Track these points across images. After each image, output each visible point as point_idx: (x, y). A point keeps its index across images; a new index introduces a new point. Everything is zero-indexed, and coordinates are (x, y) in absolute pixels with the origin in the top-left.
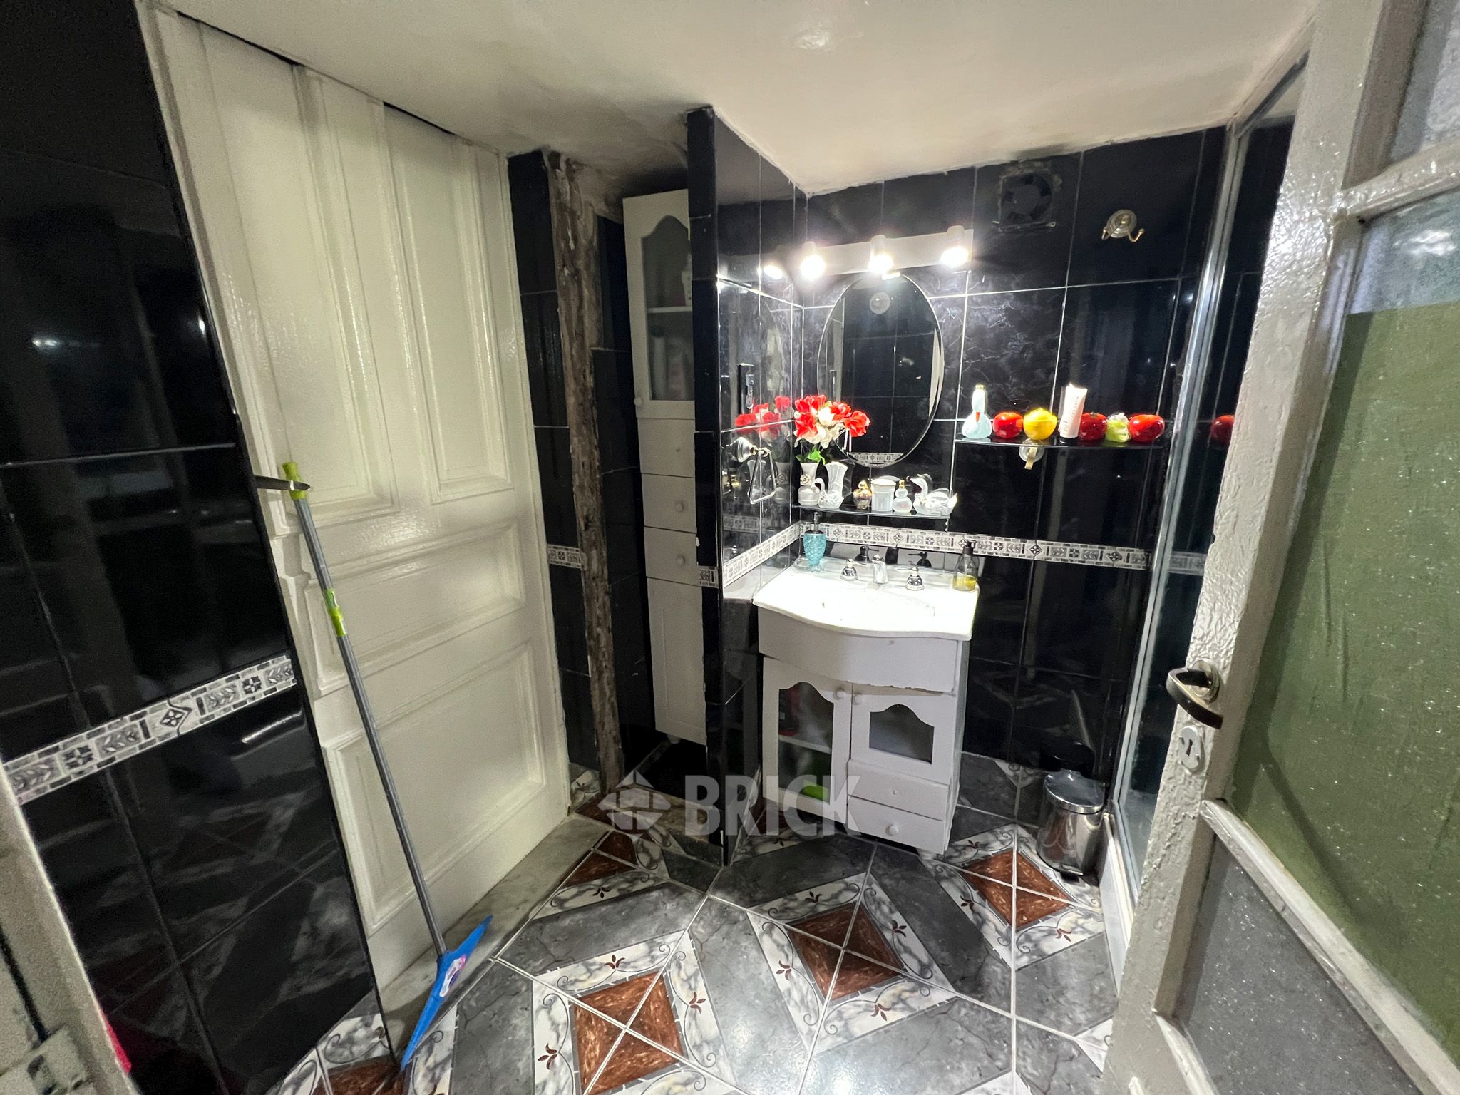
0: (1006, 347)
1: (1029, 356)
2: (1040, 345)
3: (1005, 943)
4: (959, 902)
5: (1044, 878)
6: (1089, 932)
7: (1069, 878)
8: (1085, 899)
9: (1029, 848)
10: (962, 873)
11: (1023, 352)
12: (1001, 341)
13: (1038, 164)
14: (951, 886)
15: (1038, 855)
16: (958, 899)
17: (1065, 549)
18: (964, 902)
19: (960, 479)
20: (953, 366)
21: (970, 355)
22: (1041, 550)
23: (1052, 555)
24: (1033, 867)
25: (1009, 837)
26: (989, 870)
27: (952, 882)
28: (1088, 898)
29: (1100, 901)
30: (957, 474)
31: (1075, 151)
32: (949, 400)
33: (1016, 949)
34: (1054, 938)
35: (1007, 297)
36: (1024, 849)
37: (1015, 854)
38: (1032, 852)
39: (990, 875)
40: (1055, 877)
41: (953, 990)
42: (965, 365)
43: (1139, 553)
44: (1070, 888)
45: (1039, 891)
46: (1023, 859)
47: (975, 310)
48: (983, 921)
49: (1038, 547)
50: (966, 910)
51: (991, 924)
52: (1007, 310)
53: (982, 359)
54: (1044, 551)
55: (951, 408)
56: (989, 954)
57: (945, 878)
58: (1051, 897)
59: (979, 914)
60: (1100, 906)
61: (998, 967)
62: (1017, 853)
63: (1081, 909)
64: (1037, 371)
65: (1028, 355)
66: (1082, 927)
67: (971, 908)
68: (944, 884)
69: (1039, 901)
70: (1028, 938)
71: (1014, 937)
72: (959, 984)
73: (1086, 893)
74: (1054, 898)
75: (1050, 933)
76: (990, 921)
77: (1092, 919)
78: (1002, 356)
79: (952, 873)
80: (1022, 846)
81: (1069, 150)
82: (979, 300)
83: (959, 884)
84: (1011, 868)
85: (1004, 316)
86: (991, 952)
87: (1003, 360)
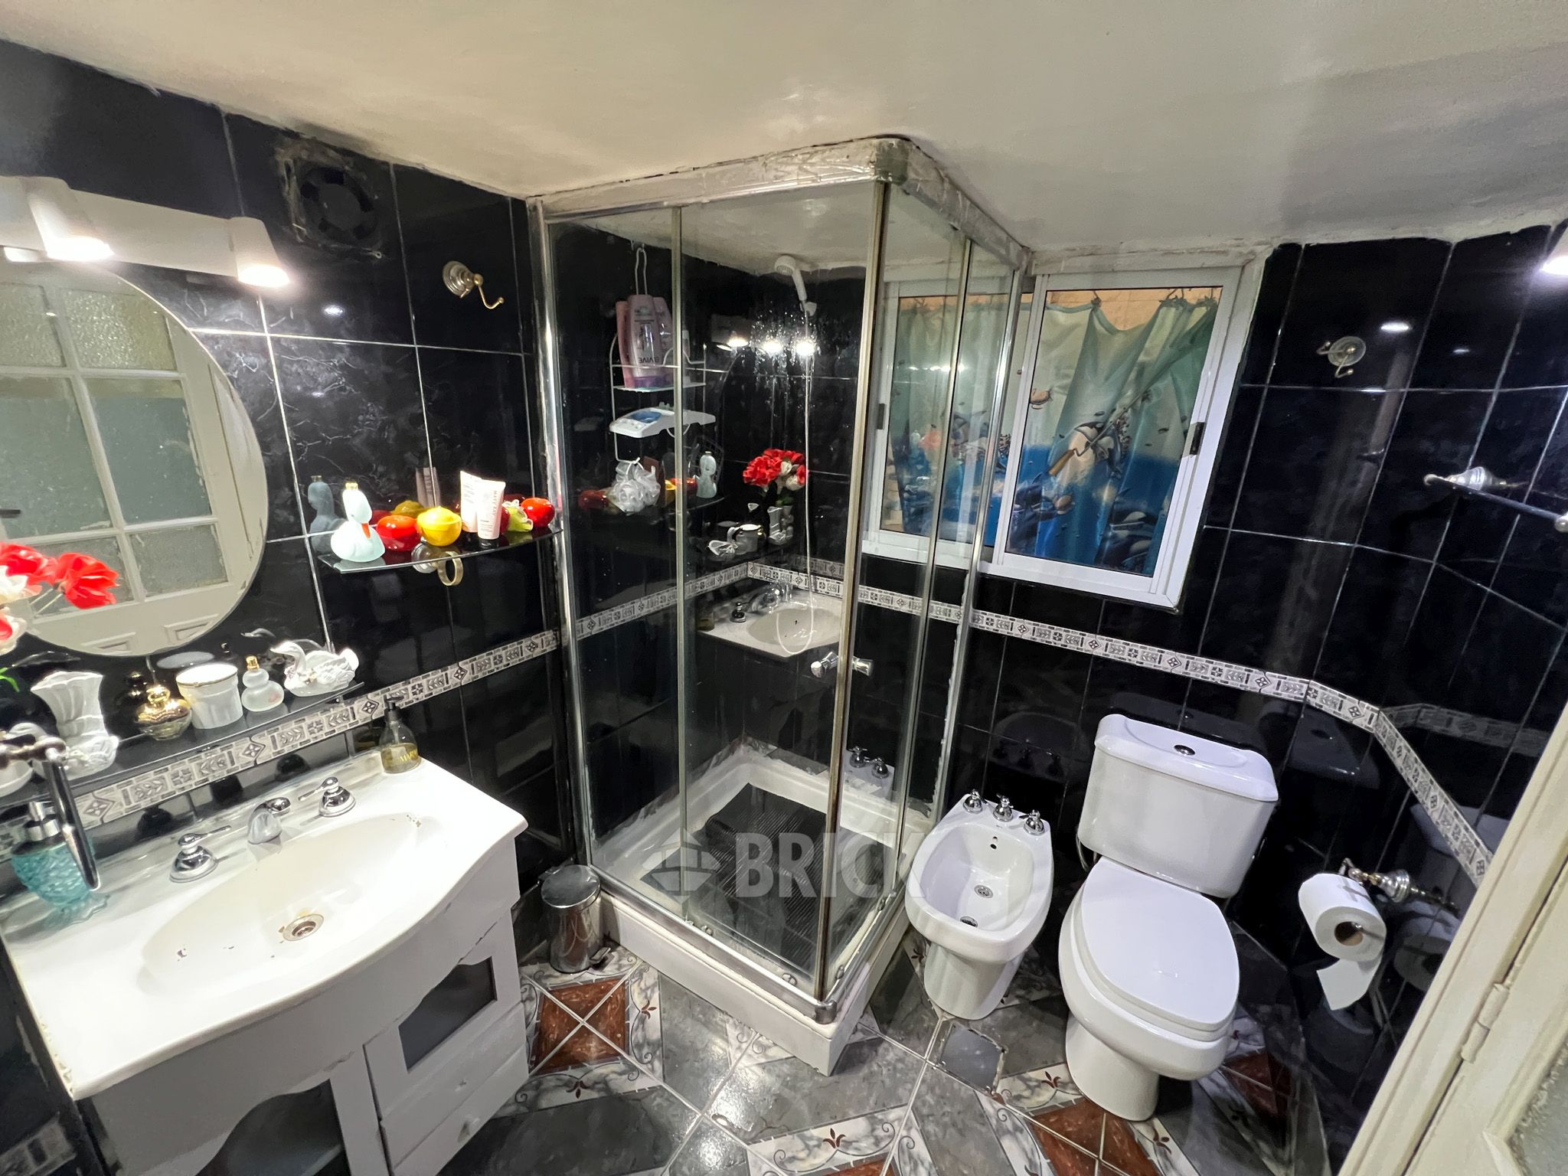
0: (356, 422)
1: (392, 435)
2: (402, 421)
3: (635, 1073)
4: (571, 1098)
5: (588, 985)
6: (654, 985)
7: (599, 965)
8: (625, 966)
9: (550, 976)
10: (543, 1071)
11: (382, 429)
12: (345, 413)
13: (332, 153)
14: (549, 1095)
15: (563, 973)
16: (567, 1097)
17: (489, 659)
18: (575, 1092)
19: (338, 621)
20: (277, 452)
21: (300, 434)
22: (466, 672)
23: (478, 671)
24: (573, 988)
25: (526, 987)
26: (553, 1037)
27: (547, 1090)
28: (624, 962)
29: (632, 954)
30: (331, 616)
31: (382, 158)
32: (284, 506)
33: (645, 1066)
34: (648, 1021)
35: (340, 348)
36: (551, 982)
37: (549, 995)
38: (557, 977)
39: (559, 1041)
40: (593, 976)
41: (661, 1169)
42: (298, 452)
43: (549, 635)
44: (610, 970)
45: (599, 1001)
46: (559, 991)
47: (291, 363)
48: (603, 1083)
49: (461, 669)
50: (586, 1094)
51: (613, 1076)
52: (343, 367)
53: (324, 440)
54: (469, 671)
55: (292, 519)
56: (639, 1100)
57: (537, 1097)
58: (610, 994)
59: (596, 1083)
60: (636, 957)
61: (655, 1099)
62: (550, 992)
63: (633, 976)
64: (406, 455)
65: (390, 435)
66: (648, 988)
67: (585, 1087)
68: (544, 1103)
69: (609, 1008)
70: (639, 1046)
71: (632, 1060)
72: (658, 1157)
73: (620, 960)
74: (611, 992)
75: (642, 1021)
76: (607, 1075)
77: (645, 974)
78: (354, 436)
79: (534, 1083)
80: (544, 981)
81: (373, 153)
82: (294, 347)
83: (552, 1084)
84: (562, 1011)
85: (341, 376)
86: (639, 1097)
87: (357, 441)
